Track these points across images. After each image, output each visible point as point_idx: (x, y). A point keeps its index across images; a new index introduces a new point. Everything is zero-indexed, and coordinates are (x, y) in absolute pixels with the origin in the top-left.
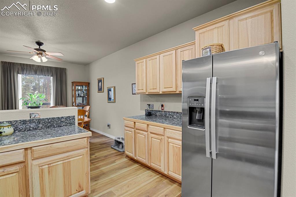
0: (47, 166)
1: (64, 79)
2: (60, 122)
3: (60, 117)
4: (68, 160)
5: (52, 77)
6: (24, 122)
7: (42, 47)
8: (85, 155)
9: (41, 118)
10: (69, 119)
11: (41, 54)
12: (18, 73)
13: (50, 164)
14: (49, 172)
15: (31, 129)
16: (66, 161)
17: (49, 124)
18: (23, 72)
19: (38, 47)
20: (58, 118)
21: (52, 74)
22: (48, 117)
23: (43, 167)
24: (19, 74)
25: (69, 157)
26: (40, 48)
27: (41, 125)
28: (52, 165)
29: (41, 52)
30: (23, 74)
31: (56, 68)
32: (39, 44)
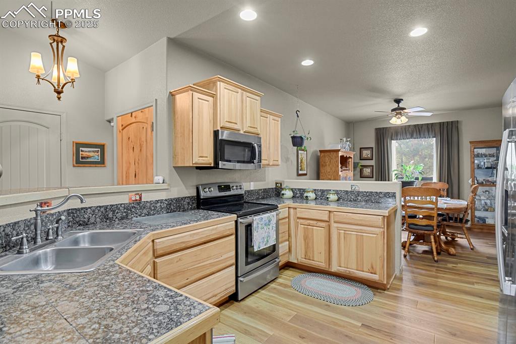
0: (343, 232)
1: (455, 139)
2: (378, 197)
3: (378, 191)
4: (361, 234)
5: (435, 139)
6: (347, 192)
7: (401, 105)
8: (379, 235)
9: (360, 190)
10: (388, 195)
11: (400, 114)
12: (392, 139)
13: (346, 231)
14: (344, 238)
15: (352, 200)
16: (360, 234)
17: (367, 198)
18: (397, 137)
19: (396, 105)
20: (376, 192)
21: (435, 134)
22: (367, 191)
23: (340, 231)
24: (392, 141)
25: (363, 231)
26: (399, 106)
27: (359, 198)
28: (347, 232)
29: (399, 111)
30: (397, 139)
31: (441, 124)
32: (398, 101)
